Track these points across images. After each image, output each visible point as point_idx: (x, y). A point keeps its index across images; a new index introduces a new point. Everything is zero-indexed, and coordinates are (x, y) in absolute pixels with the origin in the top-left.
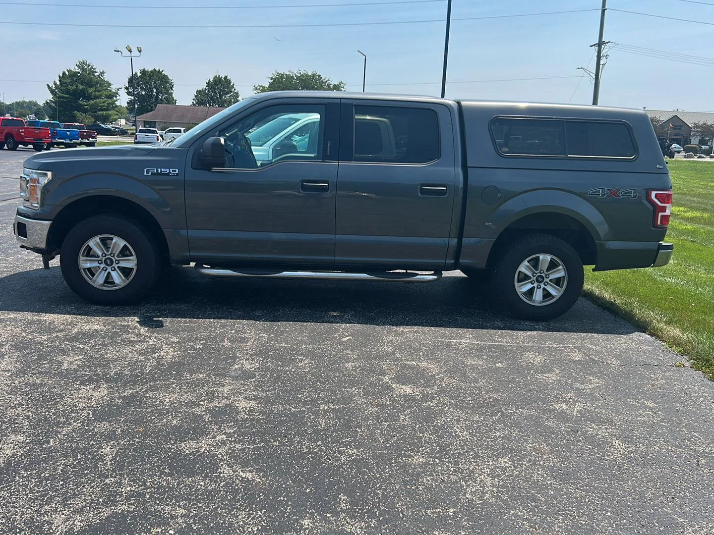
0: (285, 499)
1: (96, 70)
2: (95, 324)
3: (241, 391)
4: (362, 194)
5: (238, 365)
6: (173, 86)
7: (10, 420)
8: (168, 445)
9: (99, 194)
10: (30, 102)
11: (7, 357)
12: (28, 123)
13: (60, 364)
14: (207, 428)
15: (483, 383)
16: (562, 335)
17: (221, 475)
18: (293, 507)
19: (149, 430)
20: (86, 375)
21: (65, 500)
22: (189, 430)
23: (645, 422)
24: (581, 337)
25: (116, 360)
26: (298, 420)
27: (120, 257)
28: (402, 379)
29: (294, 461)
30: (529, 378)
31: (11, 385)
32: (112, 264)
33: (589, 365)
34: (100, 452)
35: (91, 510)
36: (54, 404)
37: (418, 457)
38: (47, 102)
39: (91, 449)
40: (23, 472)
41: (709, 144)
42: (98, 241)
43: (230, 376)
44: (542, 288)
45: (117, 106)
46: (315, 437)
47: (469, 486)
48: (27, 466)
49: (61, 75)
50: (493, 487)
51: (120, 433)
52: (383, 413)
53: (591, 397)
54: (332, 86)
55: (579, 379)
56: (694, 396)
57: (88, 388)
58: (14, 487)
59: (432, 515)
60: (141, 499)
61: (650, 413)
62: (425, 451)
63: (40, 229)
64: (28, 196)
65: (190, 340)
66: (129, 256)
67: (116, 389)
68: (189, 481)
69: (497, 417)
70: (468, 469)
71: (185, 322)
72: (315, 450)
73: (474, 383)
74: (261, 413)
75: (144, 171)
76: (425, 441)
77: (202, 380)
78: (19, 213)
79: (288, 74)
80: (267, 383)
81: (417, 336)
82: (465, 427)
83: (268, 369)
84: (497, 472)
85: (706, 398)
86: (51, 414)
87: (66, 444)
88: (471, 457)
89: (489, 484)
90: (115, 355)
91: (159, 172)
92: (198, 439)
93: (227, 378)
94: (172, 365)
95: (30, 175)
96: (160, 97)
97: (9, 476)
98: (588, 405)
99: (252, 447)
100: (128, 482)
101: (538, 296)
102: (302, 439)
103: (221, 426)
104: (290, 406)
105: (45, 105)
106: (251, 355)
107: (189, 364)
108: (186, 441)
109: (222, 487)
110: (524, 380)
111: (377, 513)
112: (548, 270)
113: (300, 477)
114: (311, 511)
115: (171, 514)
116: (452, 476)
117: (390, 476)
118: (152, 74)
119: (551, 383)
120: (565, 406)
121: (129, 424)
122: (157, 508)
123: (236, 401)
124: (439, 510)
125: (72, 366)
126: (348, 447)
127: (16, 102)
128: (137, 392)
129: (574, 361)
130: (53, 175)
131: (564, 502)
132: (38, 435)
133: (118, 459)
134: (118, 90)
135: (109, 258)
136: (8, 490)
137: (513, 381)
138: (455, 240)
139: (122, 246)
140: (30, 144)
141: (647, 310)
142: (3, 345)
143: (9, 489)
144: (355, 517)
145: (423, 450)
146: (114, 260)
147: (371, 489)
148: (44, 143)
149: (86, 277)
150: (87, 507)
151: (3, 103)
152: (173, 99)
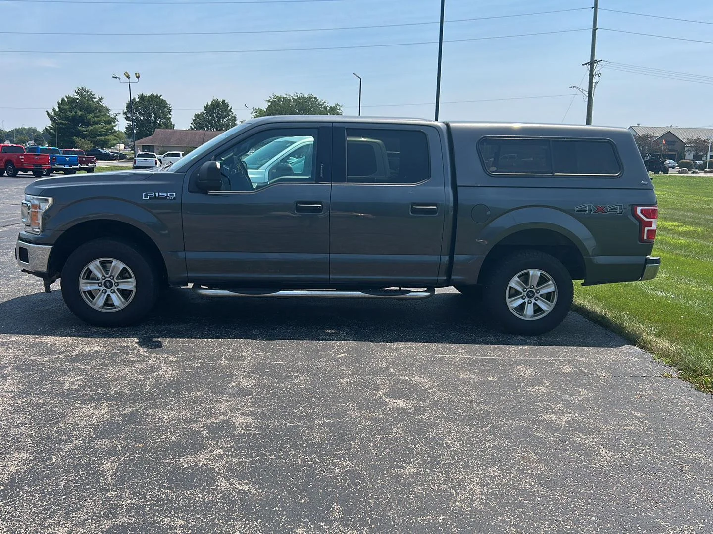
0: (281, 509)
1: (95, 96)
2: (95, 345)
3: (238, 407)
4: (358, 214)
5: (234, 382)
6: (171, 110)
7: (14, 438)
8: (167, 460)
9: (98, 218)
10: (30, 129)
11: (9, 378)
12: (27, 150)
13: (62, 384)
14: (205, 444)
15: (475, 396)
16: (552, 349)
17: (219, 488)
18: (288, 517)
19: (149, 446)
20: (86, 395)
21: (67, 513)
22: (187, 445)
23: (631, 431)
24: (571, 351)
25: (116, 380)
26: (293, 434)
27: (120, 280)
28: (395, 394)
29: (289, 474)
30: (519, 391)
31: (14, 405)
32: (112, 287)
33: (579, 378)
34: (101, 467)
35: (93, 522)
36: (56, 423)
37: (409, 467)
38: (46, 128)
39: (92, 465)
40: (27, 488)
41: (703, 159)
42: (98, 264)
43: (227, 393)
44: (533, 303)
45: (115, 132)
46: (310, 451)
47: (458, 494)
48: (31, 482)
49: (60, 102)
50: (482, 495)
51: (120, 449)
52: (377, 426)
53: (580, 408)
54: (328, 108)
55: (569, 391)
56: (680, 406)
57: (89, 407)
58: (18, 502)
59: (422, 523)
60: (141, 512)
61: (637, 422)
62: (416, 462)
63: (41, 254)
64: (29, 221)
65: (188, 359)
66: (128, 278)
67: (116, 407)
68: (187, 494)
69: (487, 429)
70: (458, 478)
71: (184, 342)
72: (310, 463)
73: (465, 396)
74: (257, 428)
75: (142, 196)
76: (417, 453)
77: (200, 397)
78: (20, 239)
79: (285, 96)
80: (264, 399)
81: (411, 351)
82: (456, 438)
83: (264, 386)
84: (487, 481)
85: (692, 407)
86: (53, 432)
87: (68, 461)
88: (461, 467)
89: (478, 492)
90: (115, 375)
91: (157, 196)
92: (196, 454)
93: (224, 395)
94: (170, 384)
95: (31, 200)
96: (159, 122)
97: (14, 492)
98: (577, 415)
99: (248, 461)
100: (128, 495)
101: (529, 310)
102: (297, 452)
103: (218, 441)
104: (285, 421)
105: (44, 132)
106: (248, 373)
107: (187, 382)
108: (184, 456)
109: (219, 499)
110: (514, 393)
111: (369, 522)
112: (538, 285)
113: (295, 488)
114: (305, 520)
115: (170, 525)
116: (442, 485)
117: (383, 486)
118: (150, 100)
119: (541, 395)
120: (554, 417)
121: (129, 441)
122: (157, 520)
123: (232, 417)
124: (429, 517)
125: (73, 386)
126: (342, 459)
127: (16, 129)
128: (137, 410)
129: (564, 374)
130: (54, 201)
131: (550, 508)
132: (41, 453)
133: (118, 474)
134: (117, 115)
135: (108, 281)
136: (12, 505)
137: (503, 394)
138: (447, 258)
139: (121, 268)
140: (30, 171)
141: (637, 323)
142: (6, 367)
143: (14, 504)
144: (348, 526)
145: (415, 461)
146: (114, 283)
147: (364, 498)
148: (44, 169)
149: (86, 300)
150: (89, 519)
151: (2, 130)
152: (171, 124)
